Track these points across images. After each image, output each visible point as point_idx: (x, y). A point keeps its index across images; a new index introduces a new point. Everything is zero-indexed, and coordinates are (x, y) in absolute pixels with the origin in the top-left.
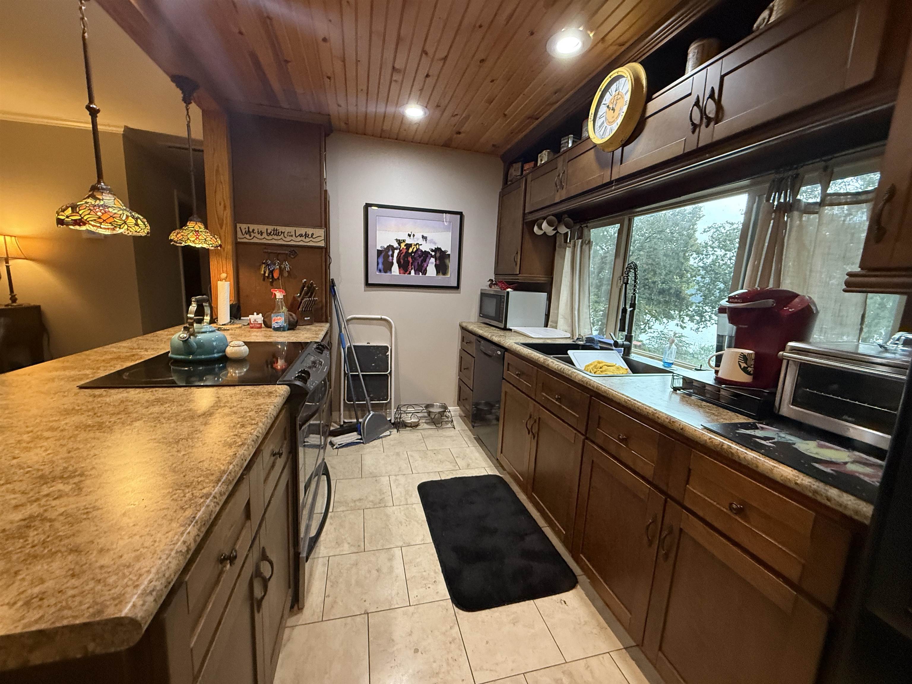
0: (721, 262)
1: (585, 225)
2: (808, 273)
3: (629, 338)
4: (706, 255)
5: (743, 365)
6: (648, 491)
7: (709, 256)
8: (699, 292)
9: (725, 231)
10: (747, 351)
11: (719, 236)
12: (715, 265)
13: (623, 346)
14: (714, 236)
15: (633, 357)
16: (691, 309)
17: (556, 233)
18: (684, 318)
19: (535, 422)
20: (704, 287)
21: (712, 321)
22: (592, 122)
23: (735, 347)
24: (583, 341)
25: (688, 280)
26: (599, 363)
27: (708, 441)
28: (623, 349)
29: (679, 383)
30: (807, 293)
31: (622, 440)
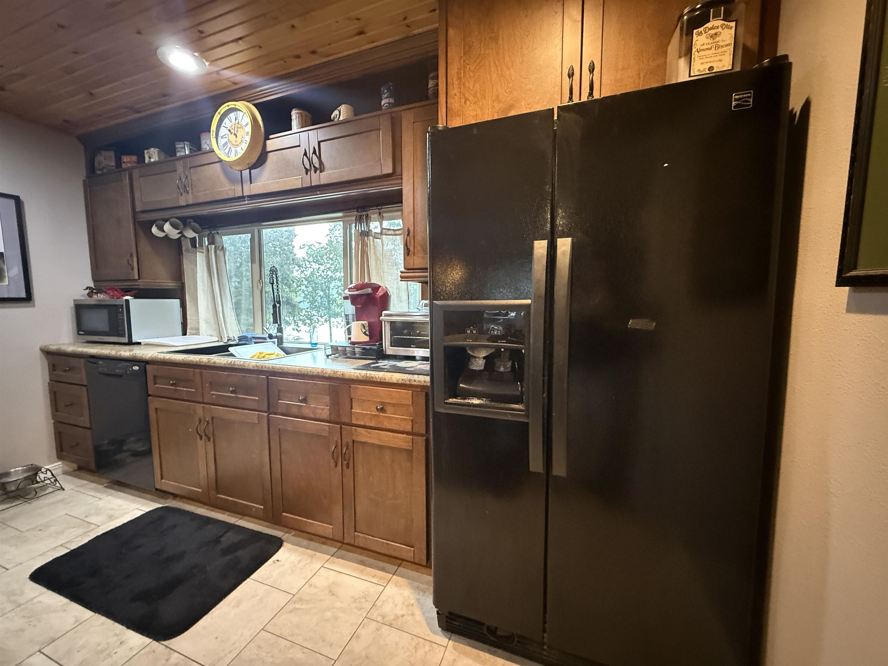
0: (318, 274)
1: (216, 232)
2: (382, 274)
3: (280, 330)
4: (306, 268)
5: (364, 331)
6: (328, 428)
7: (307, 269)
8: (305, 299)
9: (315, 249)
10: (363, 322)
11: (313, 253)
12: (313, 276)
13: (276, 337)
14: (308, 252)
15: (285, 345)
16: (302, 314)
17: (181, 236)
18: (298, 323)
19: (208, 423)
20: (309, 295)
21: (319, 322)
22: (215, 139)
23: (357, 321)
24: (234, 340)
25: (295, 290)
26: (261, 353)
27: (359, 375)
28: (276, 340)
29: (329, 352)
30: (384, 285)
31: (301, 401)
